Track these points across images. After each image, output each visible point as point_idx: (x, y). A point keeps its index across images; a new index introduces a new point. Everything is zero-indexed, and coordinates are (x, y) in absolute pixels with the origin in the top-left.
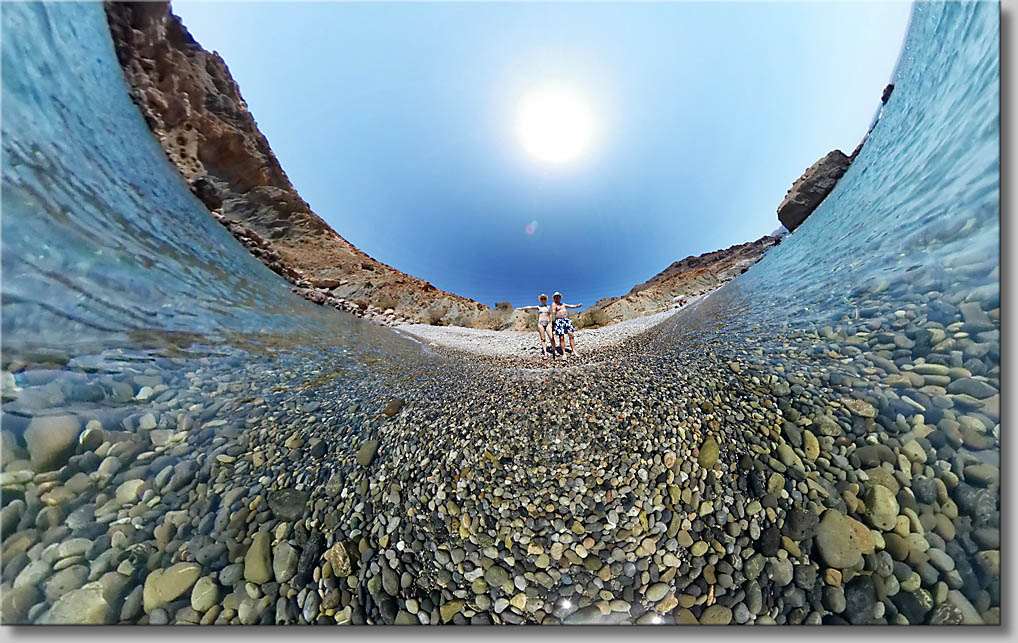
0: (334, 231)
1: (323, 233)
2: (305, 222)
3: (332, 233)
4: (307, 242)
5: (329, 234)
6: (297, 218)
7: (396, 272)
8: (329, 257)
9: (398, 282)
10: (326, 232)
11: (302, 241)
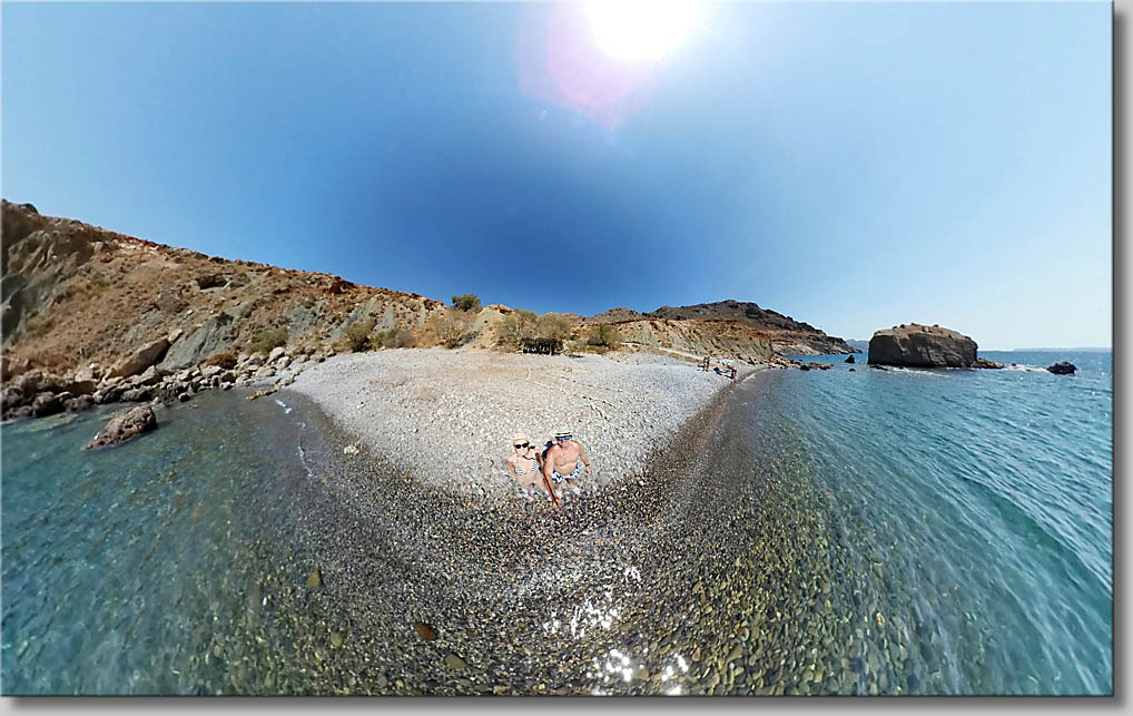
0: (113, 236)
1: (92, 252)
2: (44, 252)
3: (110, 241)
4: (69, 295)
5: (105, 246)
6: (24, 255)
7: (271, 272)
8: (125, 300)
9: (279, 292)
10: (97, 245)
11: (59, 299)
